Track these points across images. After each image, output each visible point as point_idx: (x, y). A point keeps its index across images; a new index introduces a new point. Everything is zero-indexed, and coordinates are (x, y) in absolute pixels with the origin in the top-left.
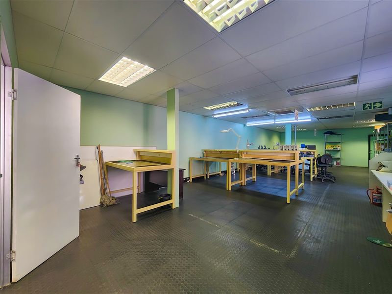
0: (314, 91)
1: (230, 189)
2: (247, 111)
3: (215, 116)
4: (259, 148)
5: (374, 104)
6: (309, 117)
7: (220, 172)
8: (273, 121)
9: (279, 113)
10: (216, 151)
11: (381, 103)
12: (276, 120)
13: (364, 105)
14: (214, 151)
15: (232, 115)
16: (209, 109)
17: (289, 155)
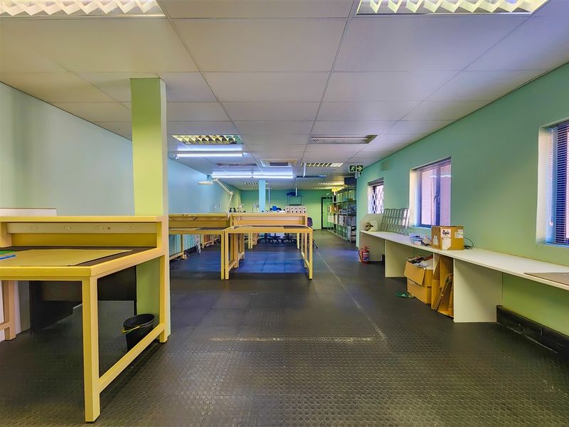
0: (332, 143)
1: (227, 278)
2: (240, 155)
3: (179, 155)
4: (230, 211)
5: (358, 167)
6: (291, 173)
7: (183, 253)
8: (250, 173)
9: (272, 164)
10: (187, 217)
11: (362, 166)
12: (255, 173)
13: (351, 167)
14: (183, 217)
15: (206, 158)
16: (181, 140)
17: (297, 219)
